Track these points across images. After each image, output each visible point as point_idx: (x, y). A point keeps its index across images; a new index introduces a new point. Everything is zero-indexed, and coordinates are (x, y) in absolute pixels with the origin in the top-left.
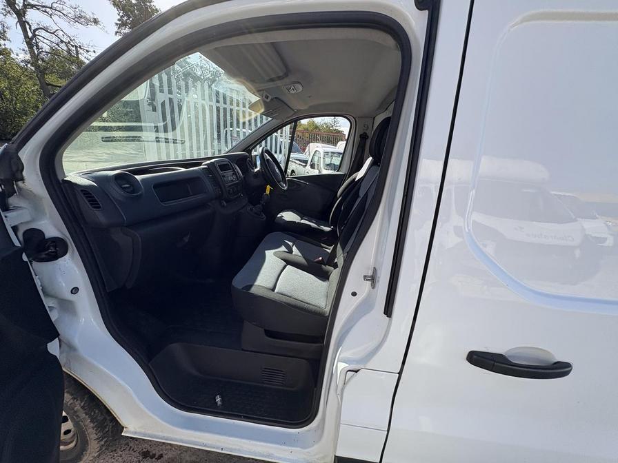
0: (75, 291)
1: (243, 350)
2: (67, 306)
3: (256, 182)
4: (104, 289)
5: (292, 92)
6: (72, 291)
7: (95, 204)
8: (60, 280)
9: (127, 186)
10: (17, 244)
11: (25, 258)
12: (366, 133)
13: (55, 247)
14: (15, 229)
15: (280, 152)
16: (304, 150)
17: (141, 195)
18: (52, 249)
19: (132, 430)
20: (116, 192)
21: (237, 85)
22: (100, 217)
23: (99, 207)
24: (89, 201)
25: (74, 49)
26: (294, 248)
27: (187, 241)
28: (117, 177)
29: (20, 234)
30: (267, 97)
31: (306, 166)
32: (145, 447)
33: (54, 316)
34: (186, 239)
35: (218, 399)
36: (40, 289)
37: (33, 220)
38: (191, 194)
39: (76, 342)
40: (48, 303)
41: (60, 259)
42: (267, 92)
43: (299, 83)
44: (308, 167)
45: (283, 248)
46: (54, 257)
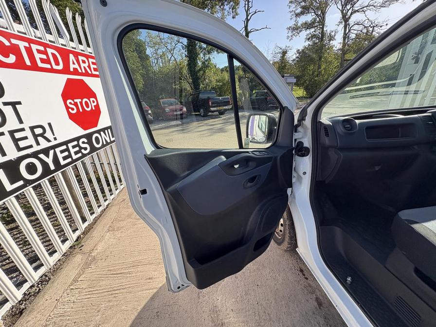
0: (305, 173)
1: (385, 267)
2: (300, 178)
6: (303, 173)
7: (327, 134)
8: (301, 166)
9: (349, 126)
10: (294, 146)
11: (294, 152)
13: (305, 151)
14: (295, 140)
17: (355, 132)
18: (304, 152)
19: (301, 251)
20: (340, 129)
22: (326, 141)
23: (328, 136)
24: (325, 132)
27: (377, 169)
28: (344, 121)
29: (296, 142)
32: (303, 268)
33: (294, 180)
34: (377, 168)
35: (349, 279)
36: (293, 167)
37: (302, 138)
38: (400, 136)
39: (297, 196)
40: (294, 174)
41: (305, 157)
46: (303, 155)
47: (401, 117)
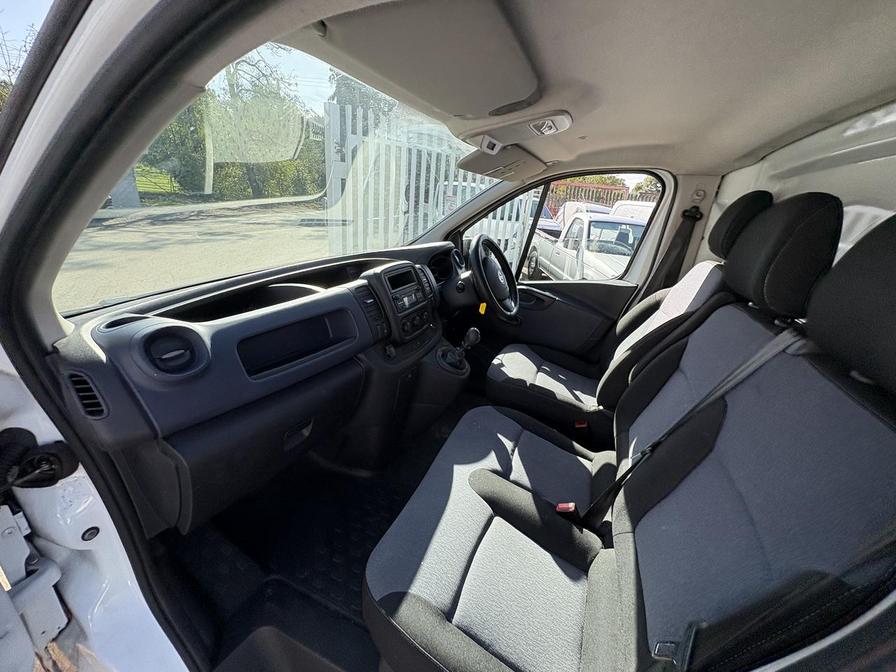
0: (92, 532)
3: (460, 299)
4: (141, 533)
5: (548, 133)
6: (84, 534)
7: (92, 406)
9: (177, 353)
12: (697, 208)
15: (517, 219)
16: (555, 212)
21: (431, 125)
23: (102, 411)
24: (82, 398)
25: (275, 82)
26: (516, 461)
27: (307, 435)
30: (492, 146)
31: (556, 241)
34: (306, 432)
38: (333, 340)
41: (61, 483)
42: (490, 135)
43: (563, 112)
44: (560, 244)
45: (492, 461)
47: (322, 293)
